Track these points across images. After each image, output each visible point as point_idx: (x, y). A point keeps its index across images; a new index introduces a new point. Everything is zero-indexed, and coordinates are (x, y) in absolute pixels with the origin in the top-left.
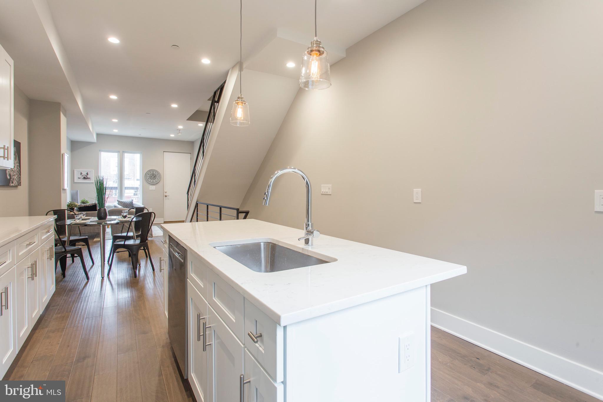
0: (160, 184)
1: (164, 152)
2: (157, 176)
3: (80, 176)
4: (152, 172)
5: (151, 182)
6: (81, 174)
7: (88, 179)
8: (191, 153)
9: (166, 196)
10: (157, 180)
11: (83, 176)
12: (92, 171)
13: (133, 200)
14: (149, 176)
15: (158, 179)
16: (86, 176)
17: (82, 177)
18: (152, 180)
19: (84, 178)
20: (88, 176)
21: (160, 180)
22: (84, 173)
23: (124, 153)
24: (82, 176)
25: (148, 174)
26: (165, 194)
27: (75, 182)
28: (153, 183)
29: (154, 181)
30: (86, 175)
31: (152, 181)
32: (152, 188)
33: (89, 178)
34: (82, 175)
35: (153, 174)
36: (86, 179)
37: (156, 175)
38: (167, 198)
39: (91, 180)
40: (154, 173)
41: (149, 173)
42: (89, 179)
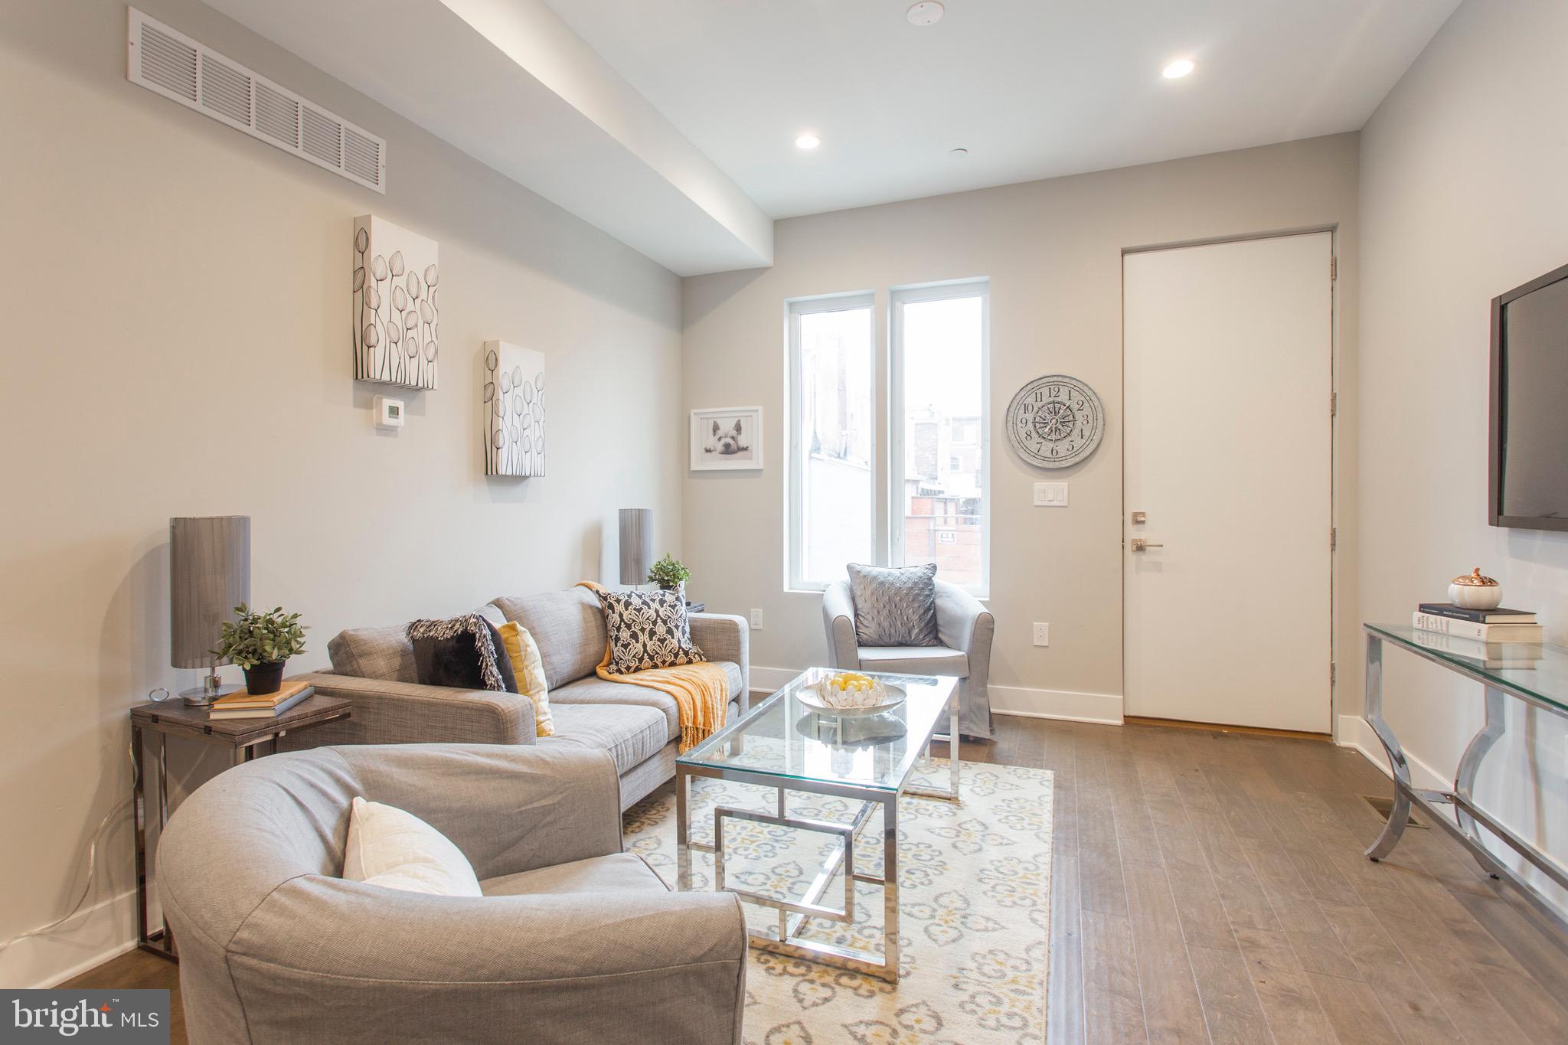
0: (1103, 467)
1: (1125, 252)
2: (1079, 416)
3: (712, 442)
4: (1045, 391)
5: (1044, 459)
6: (716, 428)
7: (740, 454)
8: (1332, 230)
9: (1140, 548)
10: (1078, 443)
11: (723, 441)
12: (757, 410)
13: (935, 567)
14: (1030, 416)
15: (1086, 433)
16: (733, 438)
17: (720, 446)
18: (1051, 445)
19: (728, 450)
20: (743, 441)
21: (1096, 439)
22: (727, 427)
23: (898, 304)
24: (720, 439)
25: (1026, 408)
26: (1133, 533)
27: (694, 471)
28: (1057, 465)
29: (1063, 447)
30: (734, 433)
31: (1046, 447)
32: (1051, 491)
33: (746, 449)
34: (720, 433)
35: (1055, 407)
36: (734, 452)
37: (1075, 407)
38: (1145, 558)
39: (751, 458)
40: (1063, 397)
41: (1030, 400)
42: (745, 452)
